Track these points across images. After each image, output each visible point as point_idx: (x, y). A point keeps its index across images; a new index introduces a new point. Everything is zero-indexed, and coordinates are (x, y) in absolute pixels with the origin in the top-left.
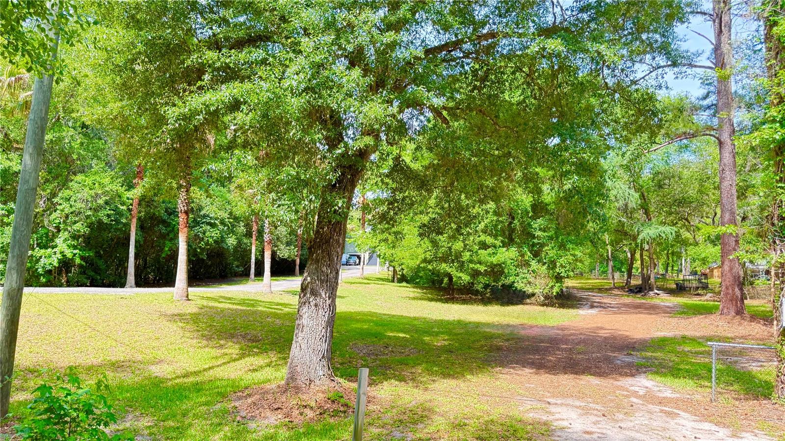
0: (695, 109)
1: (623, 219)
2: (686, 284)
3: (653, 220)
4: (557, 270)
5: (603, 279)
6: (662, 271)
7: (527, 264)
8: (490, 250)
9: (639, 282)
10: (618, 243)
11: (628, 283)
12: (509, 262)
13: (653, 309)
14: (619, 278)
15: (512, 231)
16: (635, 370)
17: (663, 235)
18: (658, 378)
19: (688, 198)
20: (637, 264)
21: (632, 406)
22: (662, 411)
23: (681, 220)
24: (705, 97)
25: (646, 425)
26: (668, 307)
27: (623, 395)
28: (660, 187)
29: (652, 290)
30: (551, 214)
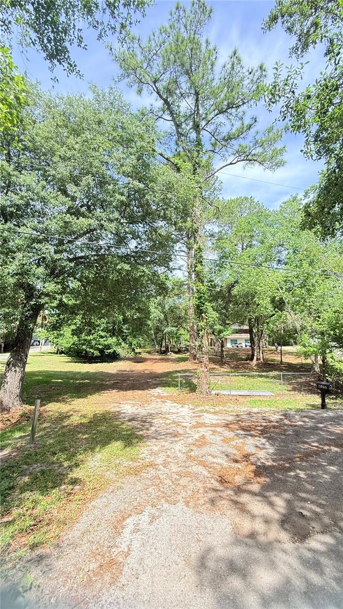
1: (158, 325)
2: (182, 349)
3: (169, 325)
5: (152, 348)
7: (120, 344)
8: (104, 339)
10: (157, 334)
11: (160, 350)
14: (157, 348)
15: (114, 330)
17: (172, 331)
19: (182, 316)
21: (151, 401)
22: (161, 401)
23: (179, 325)
25: (155, 407)
26: (174, 359)
27: (149, 397)
28: (172, 312)
29: (169, 352)
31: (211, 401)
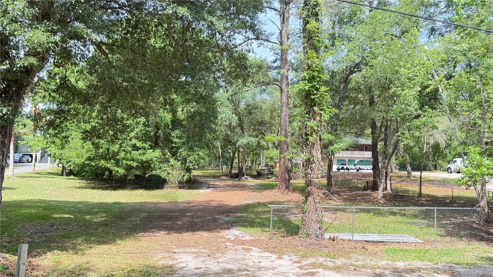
0: (269, 68)
1: (228, 133)
2: (262, 172)
3: (246, 134)
4: (187, 165)
5: (216, 170)
6: (250, 165)
7: (167, 161)
8: (141, 151)
9: (237, 171)
10: (225, 147)
11: (231, 171)
12: (154, 159)
13: (243, 187)
14: (225, 169)
15: (157, 138)
16: (230, 225)
17: (250, 143)
18: (243, 229)
19: (265, 121)
20: (236, 161)
21: (226, 247)
22: (243, 248)
23: (261, 134)
24: (275, 61)
25: (233, 258)
26: (252, 186)
27: (221, 242)
28: (250, 113)
29: (244, 176)
30: (184, 128)
31: (325, 249)
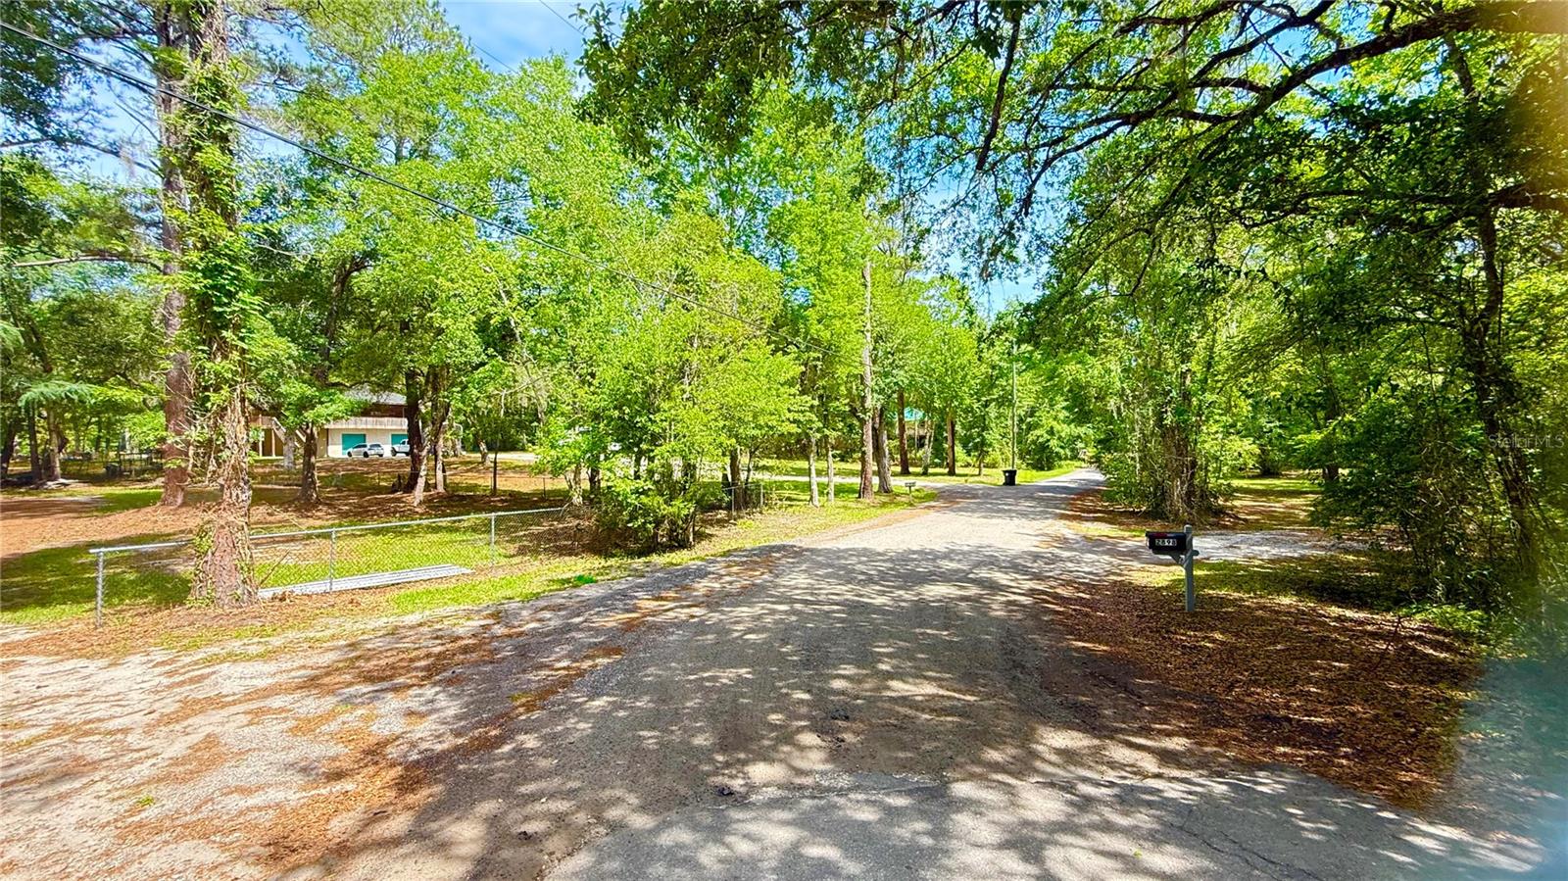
2: (125, 467)
9: (27, 468)
17: (74, 397)
26: (80, 503)
29: (54, 480)
31: (255, 622)
